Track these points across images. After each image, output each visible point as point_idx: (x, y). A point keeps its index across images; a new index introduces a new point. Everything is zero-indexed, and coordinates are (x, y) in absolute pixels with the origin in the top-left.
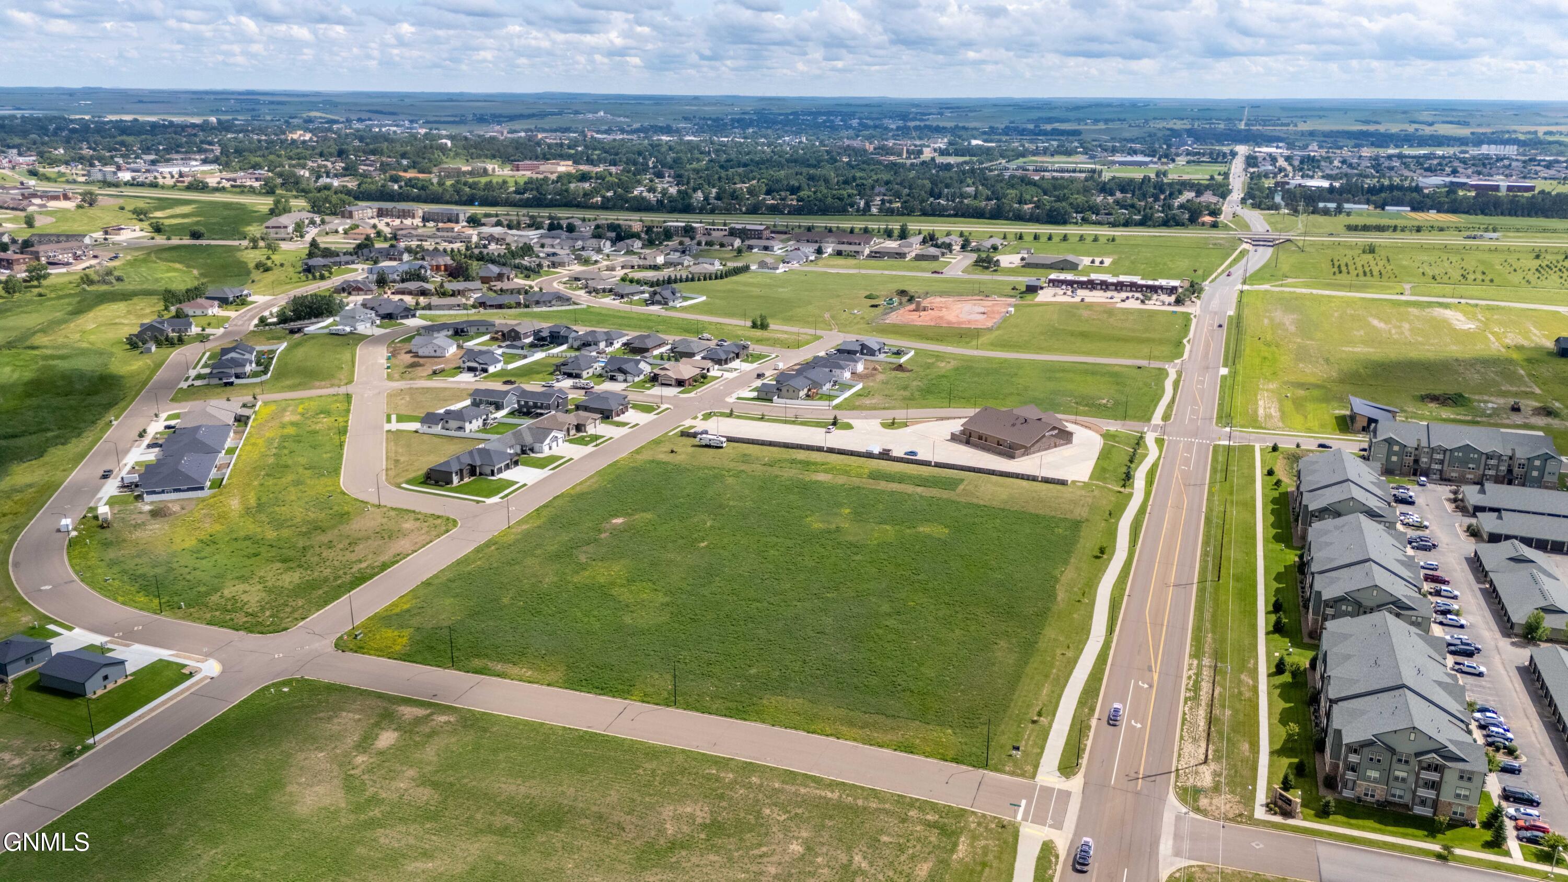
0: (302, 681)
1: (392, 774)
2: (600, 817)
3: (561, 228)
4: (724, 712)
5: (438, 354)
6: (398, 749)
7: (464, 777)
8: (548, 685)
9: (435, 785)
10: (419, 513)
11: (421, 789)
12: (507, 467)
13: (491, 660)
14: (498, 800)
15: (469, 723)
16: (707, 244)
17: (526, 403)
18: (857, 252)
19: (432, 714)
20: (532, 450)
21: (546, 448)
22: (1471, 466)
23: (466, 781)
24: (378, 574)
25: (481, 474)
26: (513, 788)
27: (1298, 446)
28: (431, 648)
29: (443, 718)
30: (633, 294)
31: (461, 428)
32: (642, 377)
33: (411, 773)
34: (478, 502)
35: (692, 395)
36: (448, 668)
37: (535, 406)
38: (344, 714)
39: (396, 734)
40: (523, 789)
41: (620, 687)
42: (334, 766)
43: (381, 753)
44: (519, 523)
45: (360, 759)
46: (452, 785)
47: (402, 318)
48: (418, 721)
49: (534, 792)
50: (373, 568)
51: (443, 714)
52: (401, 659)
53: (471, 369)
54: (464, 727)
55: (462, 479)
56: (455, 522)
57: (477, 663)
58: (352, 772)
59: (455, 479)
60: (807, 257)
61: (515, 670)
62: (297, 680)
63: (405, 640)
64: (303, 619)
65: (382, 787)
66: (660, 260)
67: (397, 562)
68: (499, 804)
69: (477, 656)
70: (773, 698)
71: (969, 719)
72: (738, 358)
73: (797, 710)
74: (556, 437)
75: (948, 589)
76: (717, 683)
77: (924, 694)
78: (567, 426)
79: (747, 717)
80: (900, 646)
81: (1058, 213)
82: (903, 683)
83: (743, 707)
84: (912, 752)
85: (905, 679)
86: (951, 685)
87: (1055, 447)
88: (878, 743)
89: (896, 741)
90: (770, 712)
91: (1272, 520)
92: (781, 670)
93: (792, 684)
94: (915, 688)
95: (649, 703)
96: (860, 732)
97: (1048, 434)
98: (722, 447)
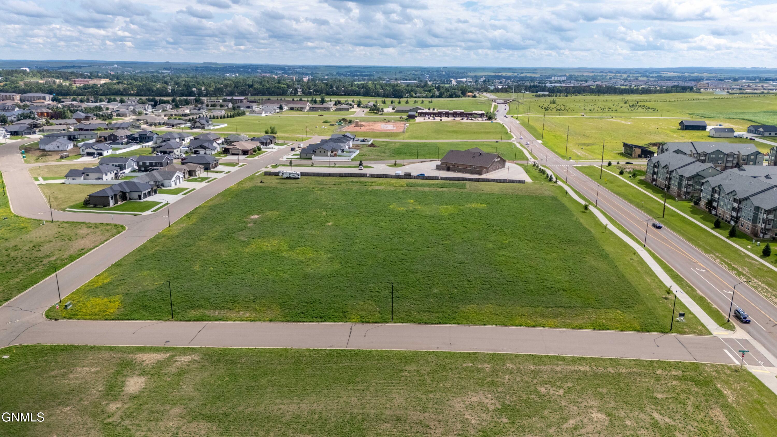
0: (21, 347)
1: (156, 415)
2: (399, 419)
3: (117, 101)
4: (437, 321)
5: (60, 149)
6: (151, 391)
7: (236, 405)
8: (271, 321)
9: (209, 418)
10: (90, 223)
11: (195, 424)
12: (150, 194)
13: (206, 308)
14: (284, 420)
15: (215, 358)
16: (212, 106)
17: (144, 163)
18: (302, 108)
19: (173, 356)
20: (163, 185)
21: (173, 184)
22: (719, 162)
23: (240, 409)
24: (68, 263)
25: (130, 199)
26: (293, 407)
27: (618, 163)
28: (145, 307)
29: (187, 358)
30: (179, 124)
31: (99, 179)
32: (216, 152)
33: (176, 410)
34: (135, 215)
35: (256, 158)
36: (169, 320)
37: (151, 164)
38: (79, 369)
39: (143, 379)
40: (304, 407)
41: (336, 314)
42: (86, 418)
43: (134, 398)
44: (177, 223)
45: (113, 407)
46: (227, 415)
47: (26, 134)
48: (160, 364)
49: (319, 407)
50: (63, 260)
51: (185, 354)
52: (118, 319)
53: (89, 154)
54: (211, 362)
55: (116, 202)
56: (123, 227)
57: (193, 313)
58: (110, 420)
59: (112, 202)
60: (275, 110)
61: (233, 314)
62: (17, 348)
63: (117, 304)
64: (7, 300)
65: (149, 430)
66: (187, 111)
67: (84, 254)
68: (288, 424)
69: (193, 308)
70: (468, 307)
71: (623, 302)
72: (272, 143)
73: (493, 312)
74: (179, 176)
75: (520, 233)
76: (414, 302)
77: (574, 291)
78: (183, 171)
79: (459, 322)
80: (526, 265)
81: (398, 92)
82: (553, 286)
83: (449, 315)
84: (608, 329)
85: (551, 283)
86: (586, 283)
87: (499, 169)
88: (577, 326)
89: (588, 323)
90: (473, 316)
91: (651, 191)
92: (456, 288)
93: (474, 296)
94: (564, 288)
95: (368, 322)
96: (556, 321)
97: (496, 160)
98: (298, 178)
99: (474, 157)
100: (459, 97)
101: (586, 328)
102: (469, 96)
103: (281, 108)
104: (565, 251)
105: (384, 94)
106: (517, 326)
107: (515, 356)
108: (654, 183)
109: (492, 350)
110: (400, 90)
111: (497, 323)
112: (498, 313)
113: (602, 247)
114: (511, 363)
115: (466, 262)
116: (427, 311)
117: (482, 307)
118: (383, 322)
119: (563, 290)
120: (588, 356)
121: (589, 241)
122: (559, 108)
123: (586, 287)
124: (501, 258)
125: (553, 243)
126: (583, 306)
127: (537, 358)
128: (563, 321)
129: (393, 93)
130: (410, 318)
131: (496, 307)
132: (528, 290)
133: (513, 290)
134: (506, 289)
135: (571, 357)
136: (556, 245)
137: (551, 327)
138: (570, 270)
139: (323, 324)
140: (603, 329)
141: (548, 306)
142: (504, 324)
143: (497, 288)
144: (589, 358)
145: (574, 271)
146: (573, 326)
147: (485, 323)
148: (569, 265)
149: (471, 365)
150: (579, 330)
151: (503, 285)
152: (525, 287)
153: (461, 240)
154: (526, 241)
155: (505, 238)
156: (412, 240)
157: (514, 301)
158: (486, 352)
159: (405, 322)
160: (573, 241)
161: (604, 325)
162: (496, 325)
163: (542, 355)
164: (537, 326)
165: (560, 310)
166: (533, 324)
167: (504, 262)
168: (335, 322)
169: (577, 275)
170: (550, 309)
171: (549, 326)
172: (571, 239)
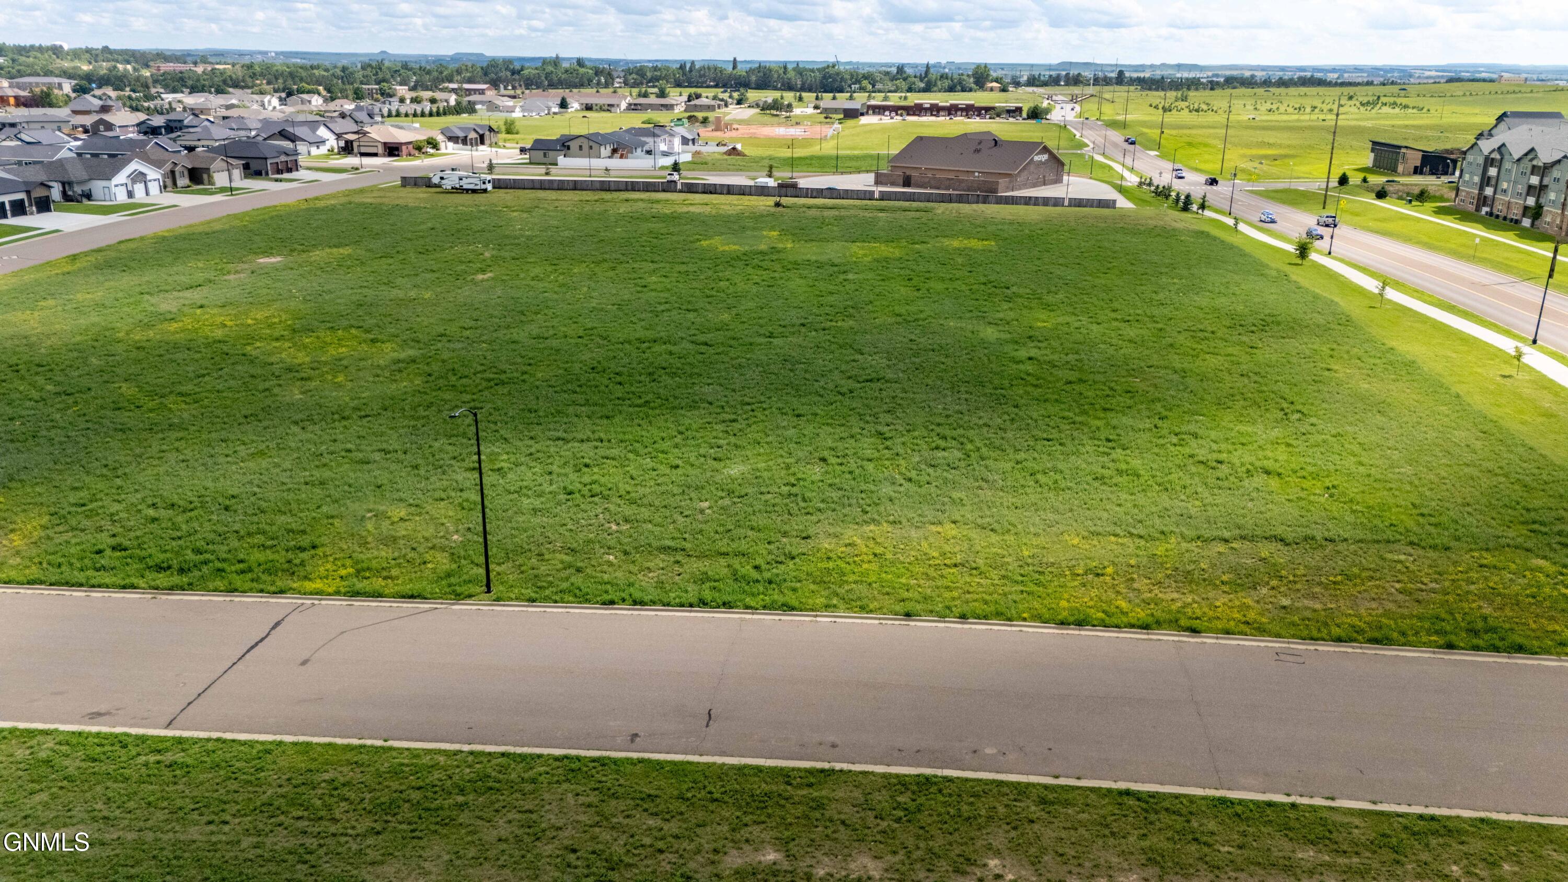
3: (209, 91)
16: (412, 101)
18: (612, 106)
20: (88, 195)
27: (1365, 181)
60: (550, 109)
70: (850, 533)
71: (1542, 524)
72: (482, 143)
73: (959, 559)
74: (143, 175)
75: (1096, 303)
76: (628, 511)
77: (1316, 476)
78: (168, 166)
79: (791, 599)
80: (1111, 389)
81: (834, 80)
82: (1223, 456)
83: (756, 567)
84: (1520, 649)
85: (1215, 447)
86: (1356, 448)
87: (1045, 184)
88: (1360, 631)
89: (1412, 616)
90: (865, 574)
91: (1480, 226)
92: (823, 460)
93: (886, 490)
94: (1269, 464)
95: (377, 595)
96: (1249, 601)
97: (1037, 158)
98: (485, 191)
99: (977, 151)
100: (971, 90)
101: (1404, 639)
102: (992, 89)
103: (563, 105)
104: (1255, 351)
105: (803, 84)
106: (1063, 623)
107: (1043, 801)
108: (1485, 210)
109: (917, 756)
110: (838, 74)
111: (966, 609)
112: (981, 562)
113: (1386, 341)
114: (1015, 847)
115: (890, 375)
116: (665, 549)
117: (913, 533)
118: (442, 596)
119: (1268, 473)
120: (1466, 814)
121: (1332, 326)
122: (1196, 106)
123: (1361, 464)
124: (1021, 367)
125: (1210, 329)
126: (1369, 536)
127: (1166, 819)
128: (1285, 602)
129: (821, 82)
130: (578, 580)
131: (974, 534)
132: (1120, 472)
133: (1055, 470)
134: (1029, 464)
135: (1363, 813)
136: (1219, 334)
137: (1228, 632)
138: (1285, 405)
139: (177, 597)
140: (1497, 649)
141: (1207, 534)
142: (999, 615)
143: (990, 463)
144: (1474, 822)
145: (1299, 407)
146: (1336, 631)
147: (909, 606)
148: (1275, 388)
149: (771, 856)
150: (1372, 651)
151: (1017, 450)
152: (1105, 459)
153: (891, 320)
154: (1115, 324)
155: (1043, 315)
156: (726, 317)
157: (1057, 511)
158: (880, 769)
159: (546, 599)
160: (1279, 324)
161: (1493, 630)
162: (963, 617)
163: (1191, 799)
164: (1159, 624)
165: (1264, 554)
166: (1141, 614)
167: (1029, 378)
168: (232, 590)
169: (1313, 420)
170: (1221, 548)
171: (1220, 625)
172: (1269, 319)
